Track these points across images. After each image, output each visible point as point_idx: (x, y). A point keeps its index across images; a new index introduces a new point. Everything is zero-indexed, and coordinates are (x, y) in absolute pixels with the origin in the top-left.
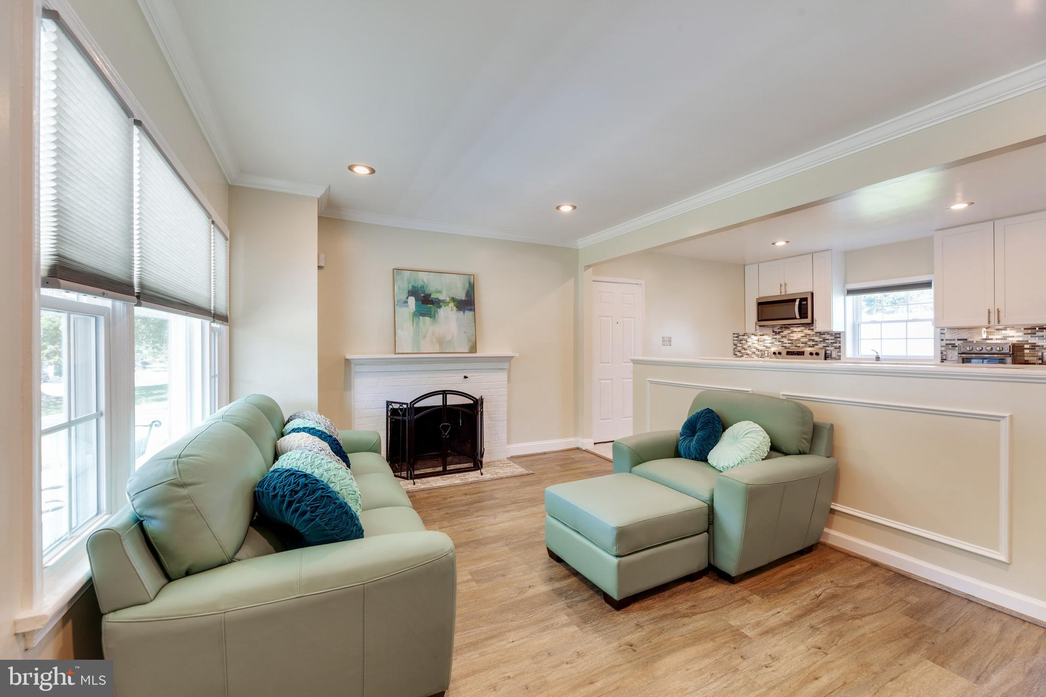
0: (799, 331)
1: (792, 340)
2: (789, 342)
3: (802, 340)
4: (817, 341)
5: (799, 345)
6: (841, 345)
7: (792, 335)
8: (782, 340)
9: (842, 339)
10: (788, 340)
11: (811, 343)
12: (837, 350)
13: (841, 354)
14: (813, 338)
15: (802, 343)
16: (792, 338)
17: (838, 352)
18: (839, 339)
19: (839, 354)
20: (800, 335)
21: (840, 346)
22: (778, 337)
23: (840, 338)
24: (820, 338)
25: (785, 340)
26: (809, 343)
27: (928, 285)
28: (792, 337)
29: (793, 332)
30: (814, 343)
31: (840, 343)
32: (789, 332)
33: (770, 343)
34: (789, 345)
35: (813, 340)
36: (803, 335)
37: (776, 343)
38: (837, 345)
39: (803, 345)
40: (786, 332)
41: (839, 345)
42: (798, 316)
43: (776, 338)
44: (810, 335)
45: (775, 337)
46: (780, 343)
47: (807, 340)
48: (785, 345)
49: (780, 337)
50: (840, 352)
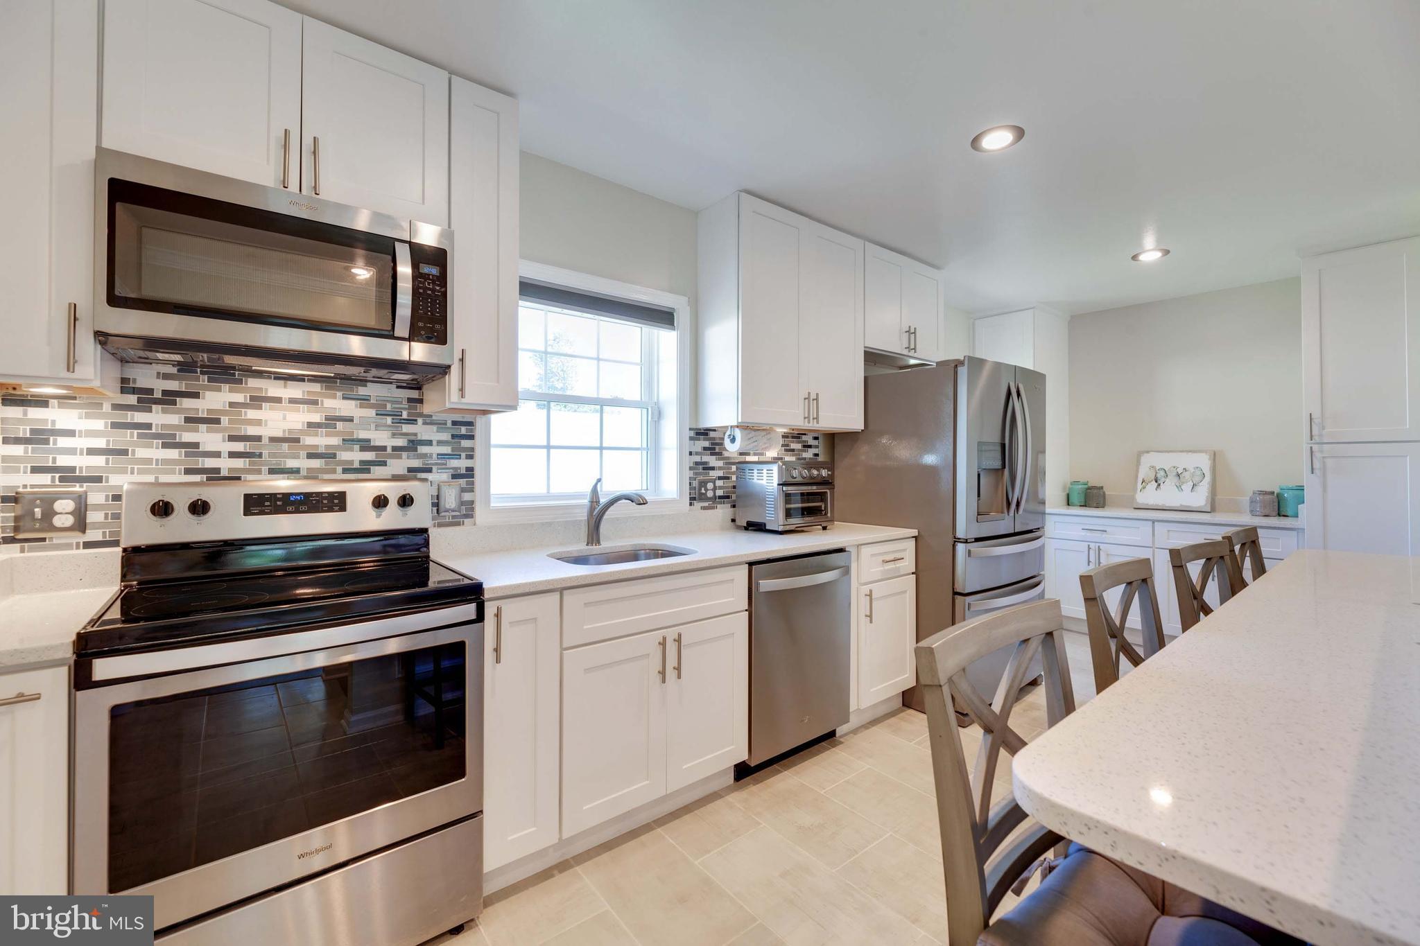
0: (293, 401)
1: (258, 439)
2: (239, 447)
3: (309, 440)
4: (384, 448)
5: (291, 463)
6: (477, 464)
7: (252, 414)
8: (187, 437)
9: (478, 443)
10: (232, 438)
11: (356, 456)
12: (463, 482)
13: (478, 496)
14: (363, 435)
15: (311, 456)
16: (252, 431)
17: (463, 490)
18: (465, 443)
19: (467, 497)
20: (296, 419)
21: (470, 470)
22: (158, 417)
23: (472, 437)
24: (394, 435)
25: (209, 439)
26: (344, 456)
27: (664, 317)
28: (258, 422)
29: (257, 401)
30: (369, 456)
31: (470, 457)
32: (239, 398)
33: (92, 452)
34: (239, 463)
35: (366, 446)
36: (317, 418)
37: (142, 453)
38: (462, 464)
39: (316, 463)
40: (216, 399)
41: (469, 463)
42: (402, 329)
43: (149, 426)
44: (351, 420)
45: (140, 417)
46: (173, 454)
47: (335, 441)
48: (210, 463)
49: (174, 419)
50: (472, 490)
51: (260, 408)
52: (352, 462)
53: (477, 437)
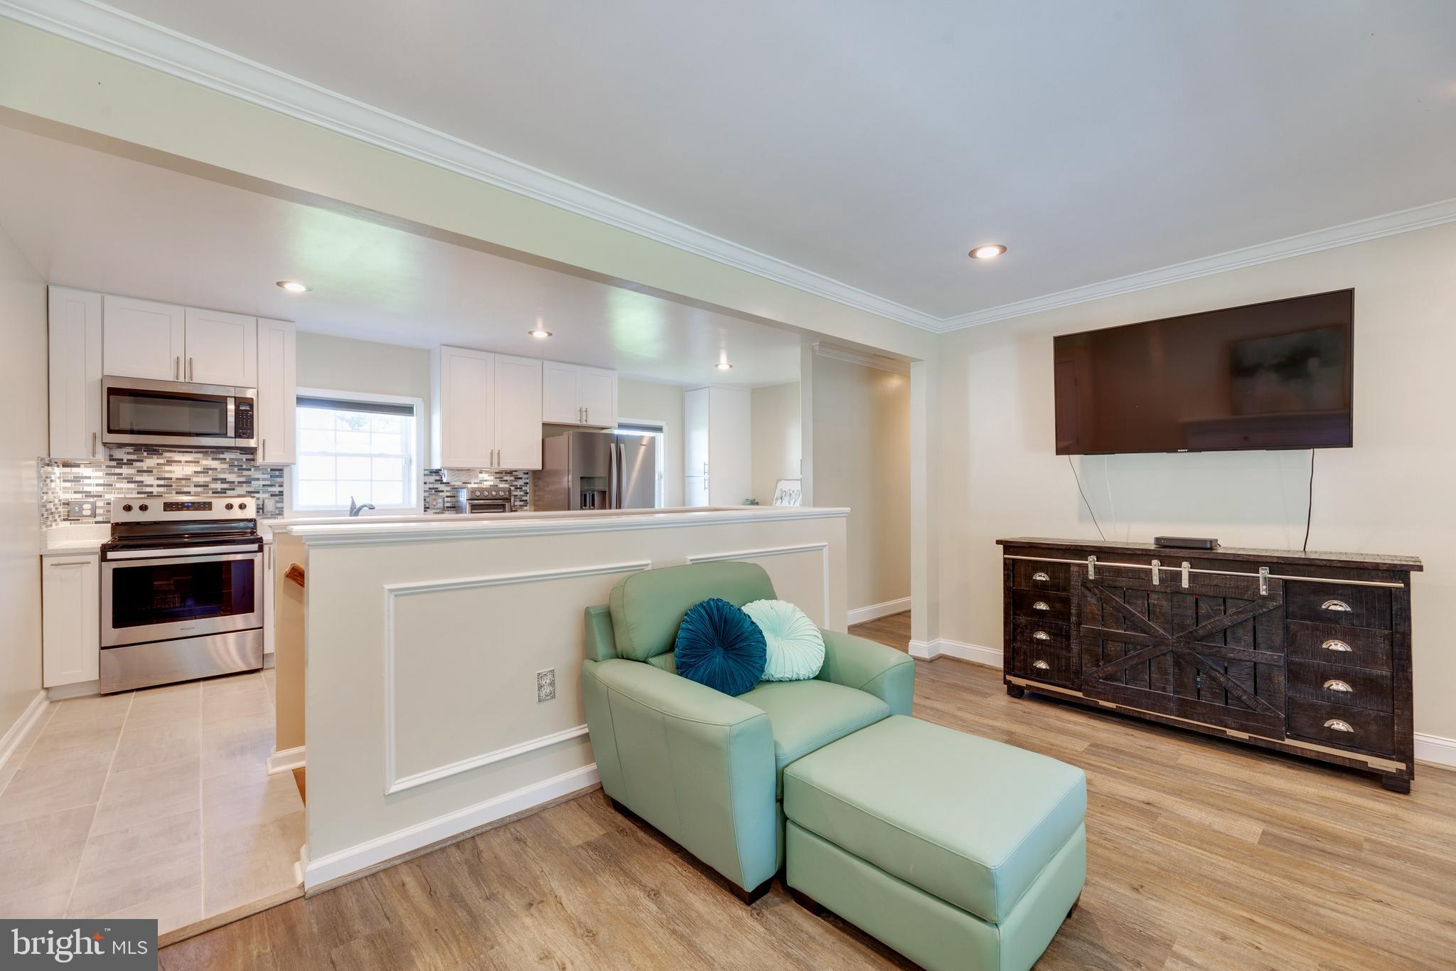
0: (186, 462)
1: (171, 479)
2: (162, 482)
3: (195, 479)
4: (234, 482)
5: (186, 489)
6: (285, 489)
7: (167, 468)
8: (138, 478)
9: (286, 480)
10: (158, 479)
11: (219, 486)
12: (277, 498)
13: (286, 505)
14: (222, 476)
15: (195, 486)
16: (167, 475)
17: (277, 502)
18: (279, 480)
19: (279, 505)
20: (189, 470)
21: (281, 494)
22: (125, 471)
23: (281, 476)
24: (239, 476)
25: (148, 479)
26: (213, 486)
27: (408, 410)
28: (171, 472)
29: (170, 462)
30: (225, 486)
31: (282, 486)
32: (161, 461)
33: (97, 485)
34: (162, 489)
35: (224, 481)
36: (199, 469)
37: (118, 485)
38: (276, 489)
39: (199, 489)
40: (151, 462)
41: (280, 489)
42: (230, 432)
43: (121, 474)
44: (216, 469)
45: (118, 471)
46: (132, 486)
47: (208, 479)
48: (148, 489)
49: (132, 471)
50: (282, 502)
51: (171, 465)
52: (217, 489)
53: (285, 477)
